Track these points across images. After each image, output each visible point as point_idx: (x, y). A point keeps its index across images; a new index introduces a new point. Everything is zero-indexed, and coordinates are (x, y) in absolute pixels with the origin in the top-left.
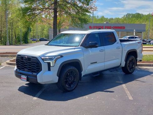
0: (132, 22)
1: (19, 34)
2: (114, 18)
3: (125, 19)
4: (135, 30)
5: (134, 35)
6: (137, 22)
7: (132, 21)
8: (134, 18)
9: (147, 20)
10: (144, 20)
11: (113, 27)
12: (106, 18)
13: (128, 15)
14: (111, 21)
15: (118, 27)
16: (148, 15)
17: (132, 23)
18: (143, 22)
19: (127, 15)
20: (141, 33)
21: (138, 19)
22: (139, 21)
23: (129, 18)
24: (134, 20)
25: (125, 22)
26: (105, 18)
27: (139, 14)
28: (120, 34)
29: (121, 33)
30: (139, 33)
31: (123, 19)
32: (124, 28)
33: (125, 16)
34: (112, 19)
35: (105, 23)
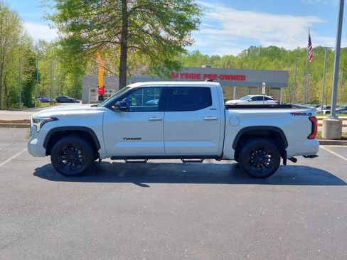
0: (260, 65)
1: (13, 87)
2: (221, 56)
3: (246, 59)
4: (264, 84)
5: (264, 92)
6: (272, 66)
7: (261, 62)
8: (265, 58)
9: (293, 61)
10: (287, 62)
11: (221, 76)
12: (205, 55)
13: (252, 50)
14: (215, 62)
15: (232, 75)
16: (296, 50)
17: (261, 68)
18: (284, 67)
19: (249, 50)
20: (278, 90)
21: (273, 60)
22: (275, 64)
23: (254, 57)
24: (266, 62)
25: (246, 64)
26: (201, 56)
27: (276, 48)
28: (235, 90)
29: (237, 89)
30: (275, 90)
31: (240, 58)
32: (243, 78)
33: (245, 51)
34: (218, 58)
35: (203, 66)
